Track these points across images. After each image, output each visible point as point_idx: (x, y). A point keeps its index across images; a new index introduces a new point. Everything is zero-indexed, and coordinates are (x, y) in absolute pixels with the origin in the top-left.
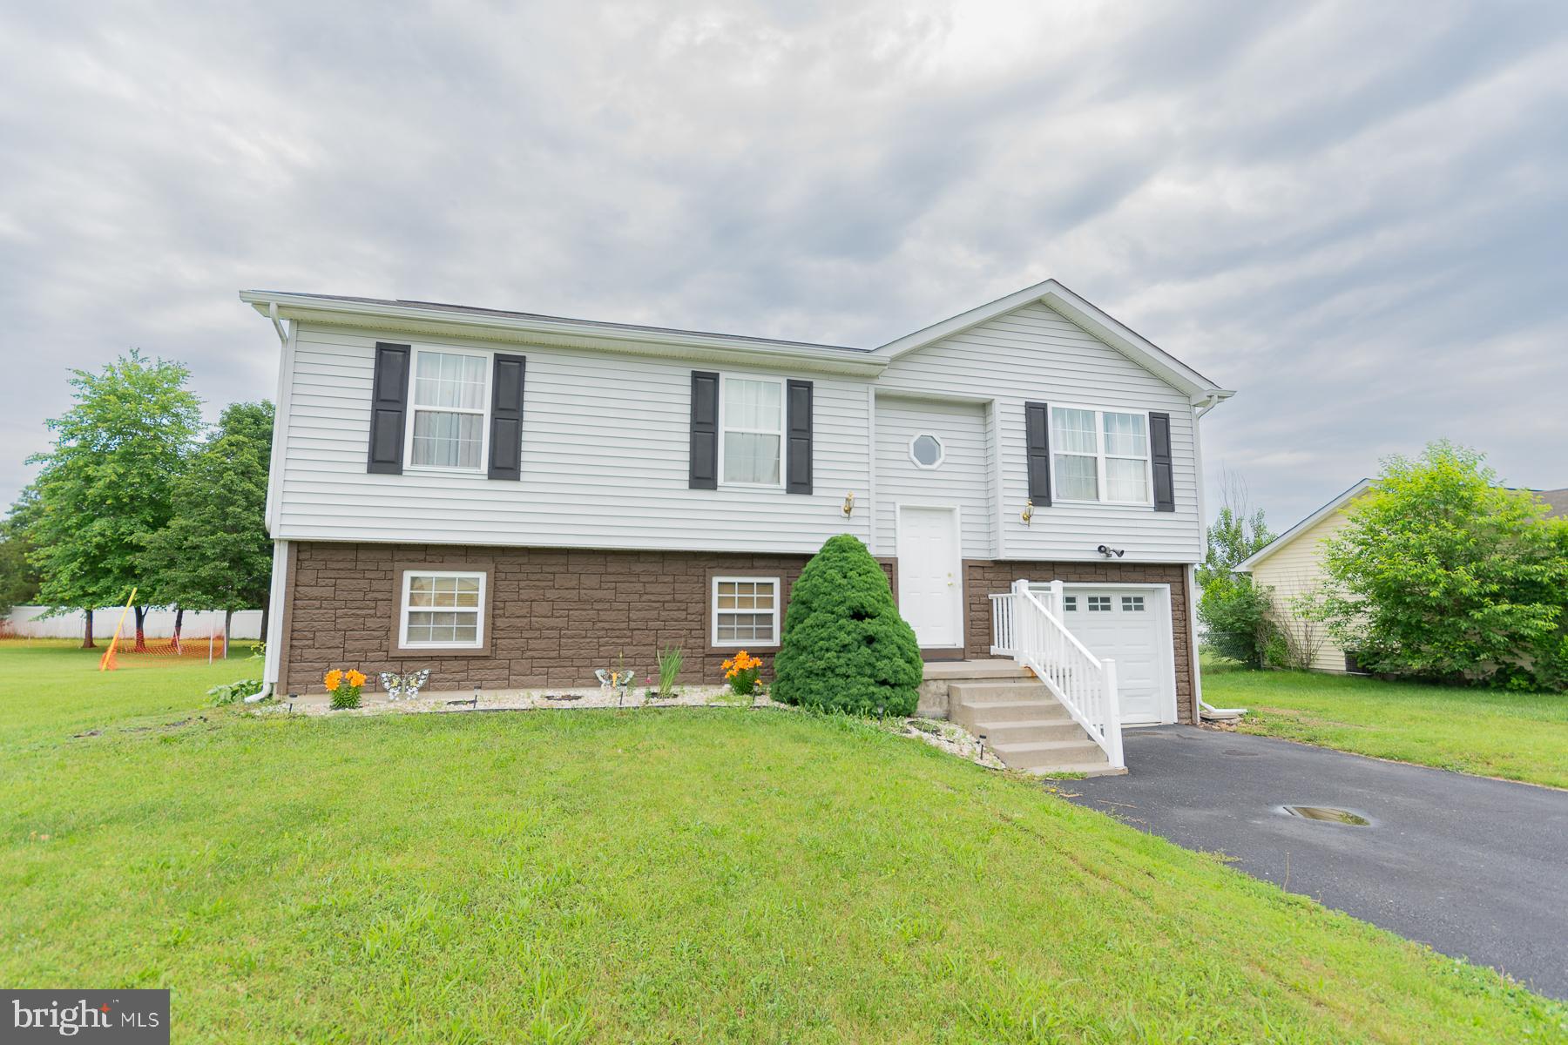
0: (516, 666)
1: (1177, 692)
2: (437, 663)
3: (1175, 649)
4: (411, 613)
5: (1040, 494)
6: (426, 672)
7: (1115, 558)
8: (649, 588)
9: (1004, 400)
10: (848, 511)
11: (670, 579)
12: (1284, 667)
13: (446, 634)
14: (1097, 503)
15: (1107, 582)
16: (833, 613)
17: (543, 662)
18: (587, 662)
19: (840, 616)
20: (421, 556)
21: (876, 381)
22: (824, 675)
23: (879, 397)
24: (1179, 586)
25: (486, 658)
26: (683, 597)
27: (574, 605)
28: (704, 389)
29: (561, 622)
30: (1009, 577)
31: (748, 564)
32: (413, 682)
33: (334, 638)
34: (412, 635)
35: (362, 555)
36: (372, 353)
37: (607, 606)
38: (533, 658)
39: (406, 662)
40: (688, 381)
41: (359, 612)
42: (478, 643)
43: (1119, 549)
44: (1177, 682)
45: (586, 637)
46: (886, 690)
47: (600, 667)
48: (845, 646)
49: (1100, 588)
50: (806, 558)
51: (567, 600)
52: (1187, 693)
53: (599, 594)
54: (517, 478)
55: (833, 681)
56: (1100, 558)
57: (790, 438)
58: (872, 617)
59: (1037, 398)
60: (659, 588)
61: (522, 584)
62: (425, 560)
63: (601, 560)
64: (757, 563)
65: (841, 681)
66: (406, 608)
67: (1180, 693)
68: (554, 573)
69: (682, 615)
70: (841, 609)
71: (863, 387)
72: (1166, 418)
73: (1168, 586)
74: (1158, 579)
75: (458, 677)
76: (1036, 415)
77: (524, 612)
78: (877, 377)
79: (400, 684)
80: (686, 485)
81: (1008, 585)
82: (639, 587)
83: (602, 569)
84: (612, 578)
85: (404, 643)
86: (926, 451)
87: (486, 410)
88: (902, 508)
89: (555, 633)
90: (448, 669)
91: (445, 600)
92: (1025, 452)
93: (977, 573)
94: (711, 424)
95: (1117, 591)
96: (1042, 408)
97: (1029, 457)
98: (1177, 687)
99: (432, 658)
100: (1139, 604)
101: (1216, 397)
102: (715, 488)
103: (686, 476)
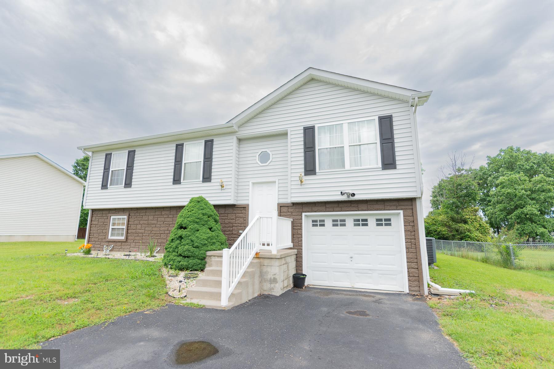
0: (132, 246)
2: (115, 243)
3: (407, 248)
5: (310, 169)
6: (113, 246)
8: (166, 220)
9: (292, 129)
10: (222, 186)
11: (172, 216)
14: (344, 170)
15: (358, 210)
17: (138, 244)
20: (114, 212)
21: (237, 133)
23: (240, 140)
24: (409, 211)
25: (125, 242)
27: (147, 226)
29: (143, 231)
30: (301, 210)
32: (109, 249)
33: (97, 235)
34: (112, 235)
35: (103, 212)
36: (104, 157)
37: (154, 226)
38: (136, 242)
39: (109, 243)
40: (175, 148)
41: (102, 228)
42: (123, 238)
44: (408, 268)
45: (149, 236)
46: (179, 259)
49: (361, 214)
51: (145, 224)
52: (417, 275)
53: (153, 222)
54: (131, 187)
56: (344, 198)
57: (204, 162)
58: (186, 228)
59: (309, 124)
60: (168, 219)
61: (135, 219)
62: (115, 213)
63: (154, 211)
66: (111, 227)
67: (411, 275)
68: (142, 216)
71: (231, 137)
72: (390, 117)
73: (401, 212)
74: (395, 207)
75: (119, 247)
76: (309, 133)
77: (135, 228)
79: (106, 249)
80: (172, 183)
81: (300, 214)
83: (154, 214)
84: (157, 216)
85: (109, 237)
86: (264, 158)
87: (125, 168)
88: (253, 183)
89: (141, 235)
90: (117, 245)
91: (119, 224)
92: (303, 150)
93: (285, 210)
94: (180, 161)
95: (372, 215)
96: (312, 128)
97: (305, 152)
98: (408, 272)
99: (114, 242)
100: (388, 223)
101: (419, 98)
102: (180, 183)
103: (172, 180)
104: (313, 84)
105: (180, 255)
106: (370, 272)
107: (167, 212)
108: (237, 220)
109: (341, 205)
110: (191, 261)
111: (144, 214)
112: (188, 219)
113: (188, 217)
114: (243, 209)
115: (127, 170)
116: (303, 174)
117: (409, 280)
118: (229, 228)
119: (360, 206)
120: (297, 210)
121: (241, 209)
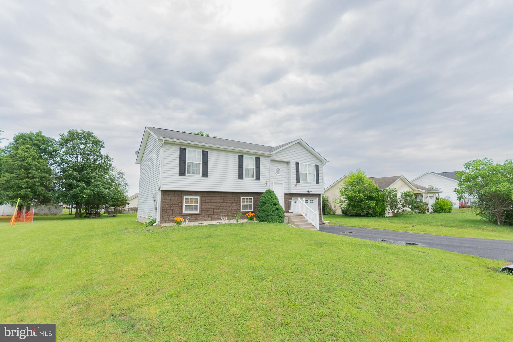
0: (206, 216)
1: (319, 218)
2: (190, 216)
3: (319, 210)
4: (185, 205)
5: (298, 181)
6: (189, 218)
7: (310, 193)
8: (230, 199)
9: (292, 162)
10: (266, 184)
11: (233, 198)
12: (330, 214)
13: (192, 210)
14: (307, 182)
15: (308, 197)
16: (270, 204)
17: (211, 215)
18: (219, 215)
19: (272, 205)
21: (271, 158)
22: (270, 216)
23: (271, 160)
24: (319, 198)
25: (200, 215)
26: (236, 201)
27: (216, 203)
28: (241, 159)
29: (214, 207)
30: (292, 196)
31: (247, 194)
32: (187, 220)
33: (170, 211)
35: (176, 193)
36: (179, 150)
37: (222, 203)
38: (209, 214)
39: (185, 216)
41: (175, 205)
42: (198, 212)
43: (311, 191)
45: (218, 210)
46: (280, 218)
47: (221, 216)
48: (273, 210)
53: (221, 201)
54: (207, 177)
55: (272, 217)
57: (256, 169)
58: (277, 205)
59: (297, 161)
61: (206, 199)
62: (188, 194)
64: (249, 194)
65: (273, 217)
68: (212, 197)
69: (236, 205)
70: (272, 204)
71: (268, 159)
72: (318, 165)
74: (316, 197)
75: (195, 219)
76: (297, 164)
77: (207, 205)
78: (271, 157)
79: (184, 220)
81: (292, 198)
82: (228, 199)
83: (221, 196)
84: (223, 198)
85: (184, 212)
86: (278, 171)
87: (201, 163)
88: (274, 183)
89: (213, 209)
90: (193, 217)
91: (192, 202)
92: (295, 172)
93: (287, 196)
94: (242, 166)
95: (311, 199)
100: (312, 202)
101: (325, 162)
102: (243, 179)
103: (238, 177)
104: (299, 145)
111: (214, 196)
115: (203, 164)
116: (295, 182)
119: (310, 196)
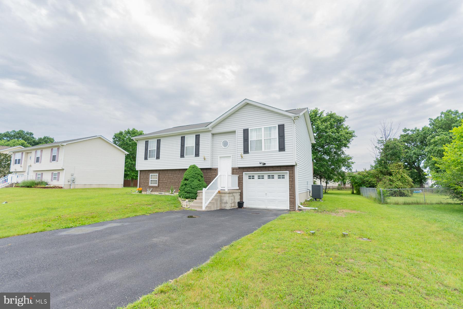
0: (161, 189)
1: (290, 201)
3: (290, 189)
5: (246, 151)
6: (152, 189)
9: (238, 130)
10: (205, 159)
13: (154, 183)
14: (261, 151)
15: (269, 171)
17: (164, 188)
20: (151, 172)
21: (212, 131)
23: (213, 135)
24: (291, 171)
25: (158, 187)
27: (168, 179)
28: (183, 139)
29: (166, 182)
30: (243, 171)
32: (150, 190)
33: (143, 184)
34: (151, 183)
35: (146, 172)
36: (145, 143)
37: (172, 179)
40: (181, 139)
41: (146, 180)
42: (157, 185)
44: (290, 198)
50: (187, 169)
52: (293, 202)
53: (171, 177)
54: (160, 159)
56: (261, 165)
57: (195, 146)
58: (188, 180)
59: (246, 128)
60: (179, 176)
61: (162, 176)
66: (150, 179)
67: (291, 201)
71: (208, 133)
72: (283, 125)
73: (288, 172)
74: (285, 170)
76: (246, 132)
77: (162, 180)
80: (180, 157)
81: (242, 173)
84: (173, 174)
85: (150, 185)
86: (225, 144)
88: (220, 157)
90: (154, 189)
91: (154, 178)
92: (243, 141)
93: (235, 171)
94: (183, 146)
95: (276, 173)
96: (248, 130)
97: (244, 142)
98: (290, 200)
99: (152, 187)
100: (283, 177)
101: (294, 117)
102: (184, 157)
103: (180, 156)
104: (248, 107)
105: (186, 192)
106: (274, 201)
107: (178, 172)
108: (213, 176)
109: (261, 169)
110: (191, 195)
111: (167, 173)
112: (189, 176)
113: (189, 175)
114: (215, 170)
115: (157, 150)
116: (243, 153)
117: (290, 204)
118: (208, 180)
119: (270, 169)
120: (241, 171)
121: (214, 170)
